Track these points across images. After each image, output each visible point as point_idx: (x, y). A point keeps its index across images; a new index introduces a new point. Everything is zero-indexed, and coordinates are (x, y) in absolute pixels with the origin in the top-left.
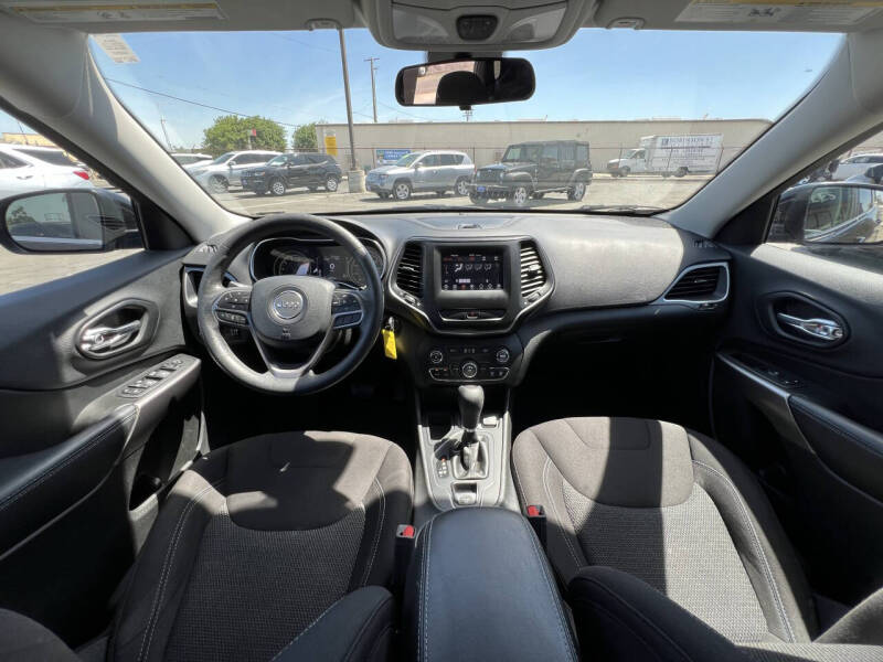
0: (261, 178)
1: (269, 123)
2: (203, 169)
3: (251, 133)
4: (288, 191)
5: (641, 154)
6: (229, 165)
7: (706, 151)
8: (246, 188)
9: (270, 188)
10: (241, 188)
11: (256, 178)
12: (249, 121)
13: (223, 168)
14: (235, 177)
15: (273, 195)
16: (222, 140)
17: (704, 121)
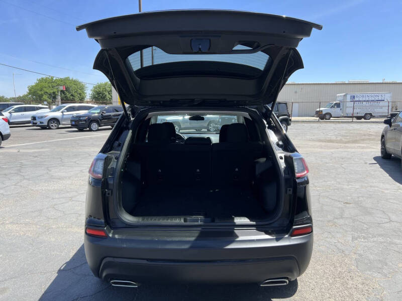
0: (85, 121)
1: (75, 82)
2: (45, 115)
3: (61, 88)
4: (100, 128)
5: (338, 105)
6: (62, 112)
7: (381, 103)
8: (73, 126)
9: (89, 126)
10: (70, 126)
11: (81, 121)
12: (61, 80)
13: (58, 114)
14: (66, 119)
15: (91, 130)
16: (40, 93)
17: (383, 83)
